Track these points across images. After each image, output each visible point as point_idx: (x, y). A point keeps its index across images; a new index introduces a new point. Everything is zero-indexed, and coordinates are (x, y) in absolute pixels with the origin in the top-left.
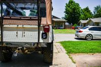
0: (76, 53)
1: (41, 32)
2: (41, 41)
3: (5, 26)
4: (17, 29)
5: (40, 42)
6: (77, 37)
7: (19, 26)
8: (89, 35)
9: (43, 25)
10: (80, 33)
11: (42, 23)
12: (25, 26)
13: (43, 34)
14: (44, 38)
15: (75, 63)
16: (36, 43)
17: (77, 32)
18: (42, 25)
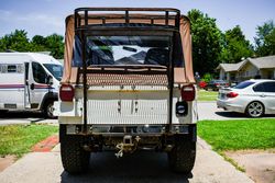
0: (236, 149)
1: (175, 100)
2: (176, 120)
3: (91, 89)
4: (120, 95)
5: (173, 122)
6: (222, 110)
7: (126, 88)
8: (255, 103)
9: (179, 84)
10: (230, 99)
11: (175, 80)
12: (137, 88)
13: (178, 104)
14: (181, 115)
15: (243, 171)
16: (164, 125)
17: (223, 95)
18: (176, 85)
